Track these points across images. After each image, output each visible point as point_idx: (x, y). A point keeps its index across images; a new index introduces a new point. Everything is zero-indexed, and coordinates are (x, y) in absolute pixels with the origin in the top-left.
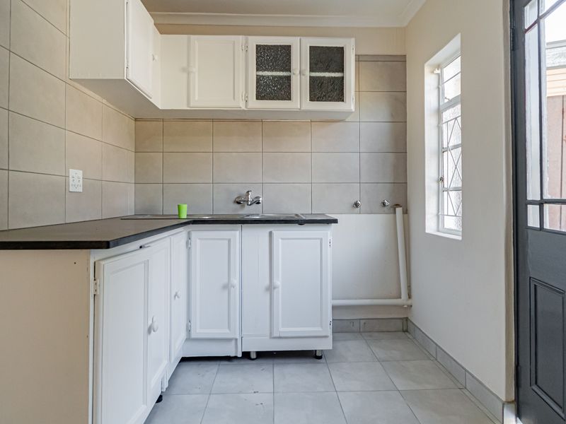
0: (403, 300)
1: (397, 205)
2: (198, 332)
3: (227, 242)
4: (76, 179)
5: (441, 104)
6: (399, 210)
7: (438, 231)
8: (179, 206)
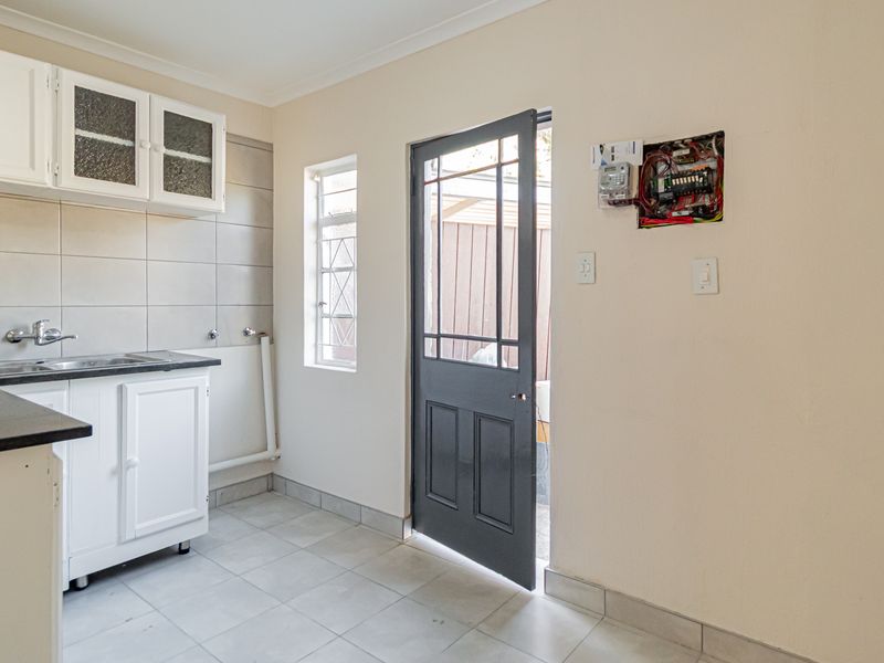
0: (271, 452)
1: (263, 334)
5: (321, 217)
6: (265, 340)
7: (316, 363)
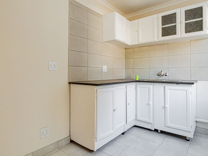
2: (139, 118)
3: (148, 89)
4: (105, 68)
8: (136, 76)
